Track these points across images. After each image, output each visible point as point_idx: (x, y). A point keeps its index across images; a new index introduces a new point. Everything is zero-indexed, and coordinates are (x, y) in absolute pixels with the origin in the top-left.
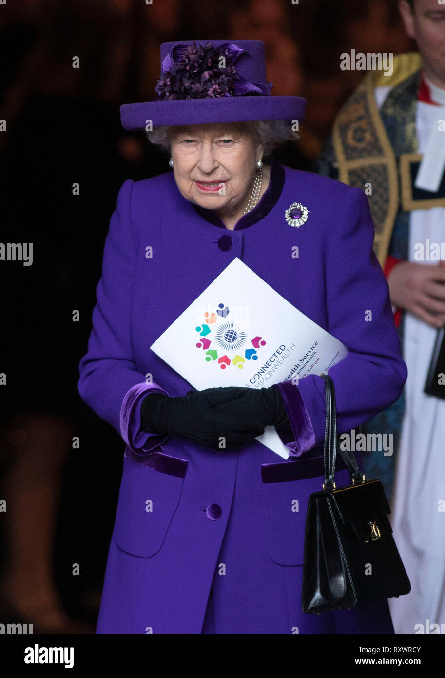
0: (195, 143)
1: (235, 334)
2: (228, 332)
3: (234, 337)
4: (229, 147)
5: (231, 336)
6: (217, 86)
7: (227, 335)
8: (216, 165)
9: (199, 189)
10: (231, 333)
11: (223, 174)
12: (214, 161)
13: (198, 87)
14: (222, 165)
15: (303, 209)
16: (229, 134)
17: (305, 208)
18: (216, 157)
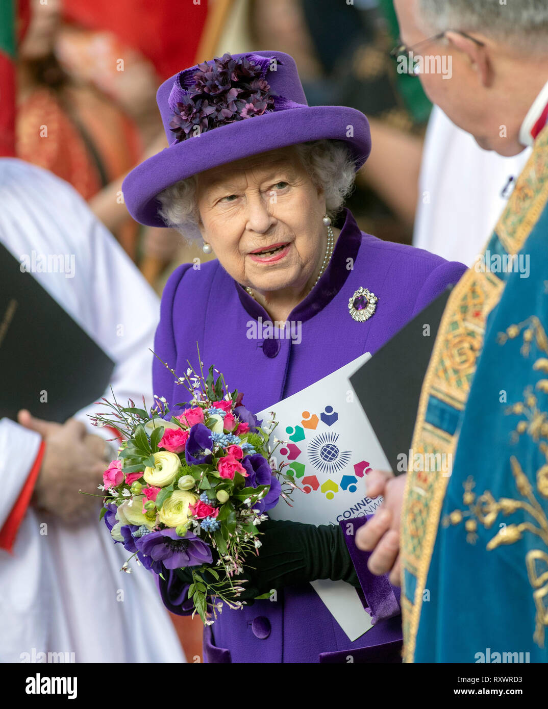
0: (236, 200)
1: (336, 452)
2: (328, 447)
3: (334, 455)
4: (285, 194)
5: (329, 453)
6: (251, 105)
7: (325, 450)
8: (273, 220)
9: (256, 263)
10: (332, 448)
11: (285, 234)
12: (270, 215)
13: (226, 112)
14: (280, 220)
15: (370, 296)
16: (280, 174)
17: (372, 294)
18: (270, 211)
